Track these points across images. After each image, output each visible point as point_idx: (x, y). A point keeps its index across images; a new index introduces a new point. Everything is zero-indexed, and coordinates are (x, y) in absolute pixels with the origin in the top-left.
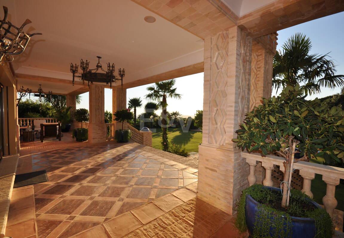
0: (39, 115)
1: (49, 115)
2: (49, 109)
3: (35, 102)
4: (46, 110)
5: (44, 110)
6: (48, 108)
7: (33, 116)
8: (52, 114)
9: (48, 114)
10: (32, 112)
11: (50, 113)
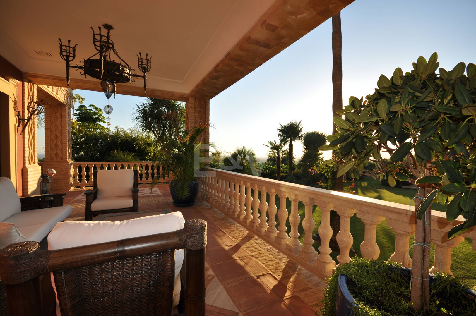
0: (133, 156)
1: (150, 156)
2: (149, 145)
3: (129, 131)
4: (145, 147)
5: (141, 146)
6: (148, 143)
7: (123, 157)
8: (155, 155)
9: (148, 153)
10: (122, 150)
11: (151, 153)
